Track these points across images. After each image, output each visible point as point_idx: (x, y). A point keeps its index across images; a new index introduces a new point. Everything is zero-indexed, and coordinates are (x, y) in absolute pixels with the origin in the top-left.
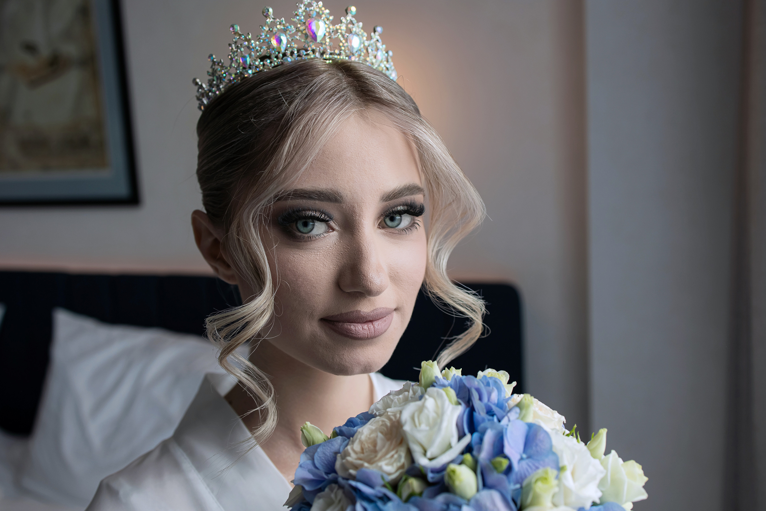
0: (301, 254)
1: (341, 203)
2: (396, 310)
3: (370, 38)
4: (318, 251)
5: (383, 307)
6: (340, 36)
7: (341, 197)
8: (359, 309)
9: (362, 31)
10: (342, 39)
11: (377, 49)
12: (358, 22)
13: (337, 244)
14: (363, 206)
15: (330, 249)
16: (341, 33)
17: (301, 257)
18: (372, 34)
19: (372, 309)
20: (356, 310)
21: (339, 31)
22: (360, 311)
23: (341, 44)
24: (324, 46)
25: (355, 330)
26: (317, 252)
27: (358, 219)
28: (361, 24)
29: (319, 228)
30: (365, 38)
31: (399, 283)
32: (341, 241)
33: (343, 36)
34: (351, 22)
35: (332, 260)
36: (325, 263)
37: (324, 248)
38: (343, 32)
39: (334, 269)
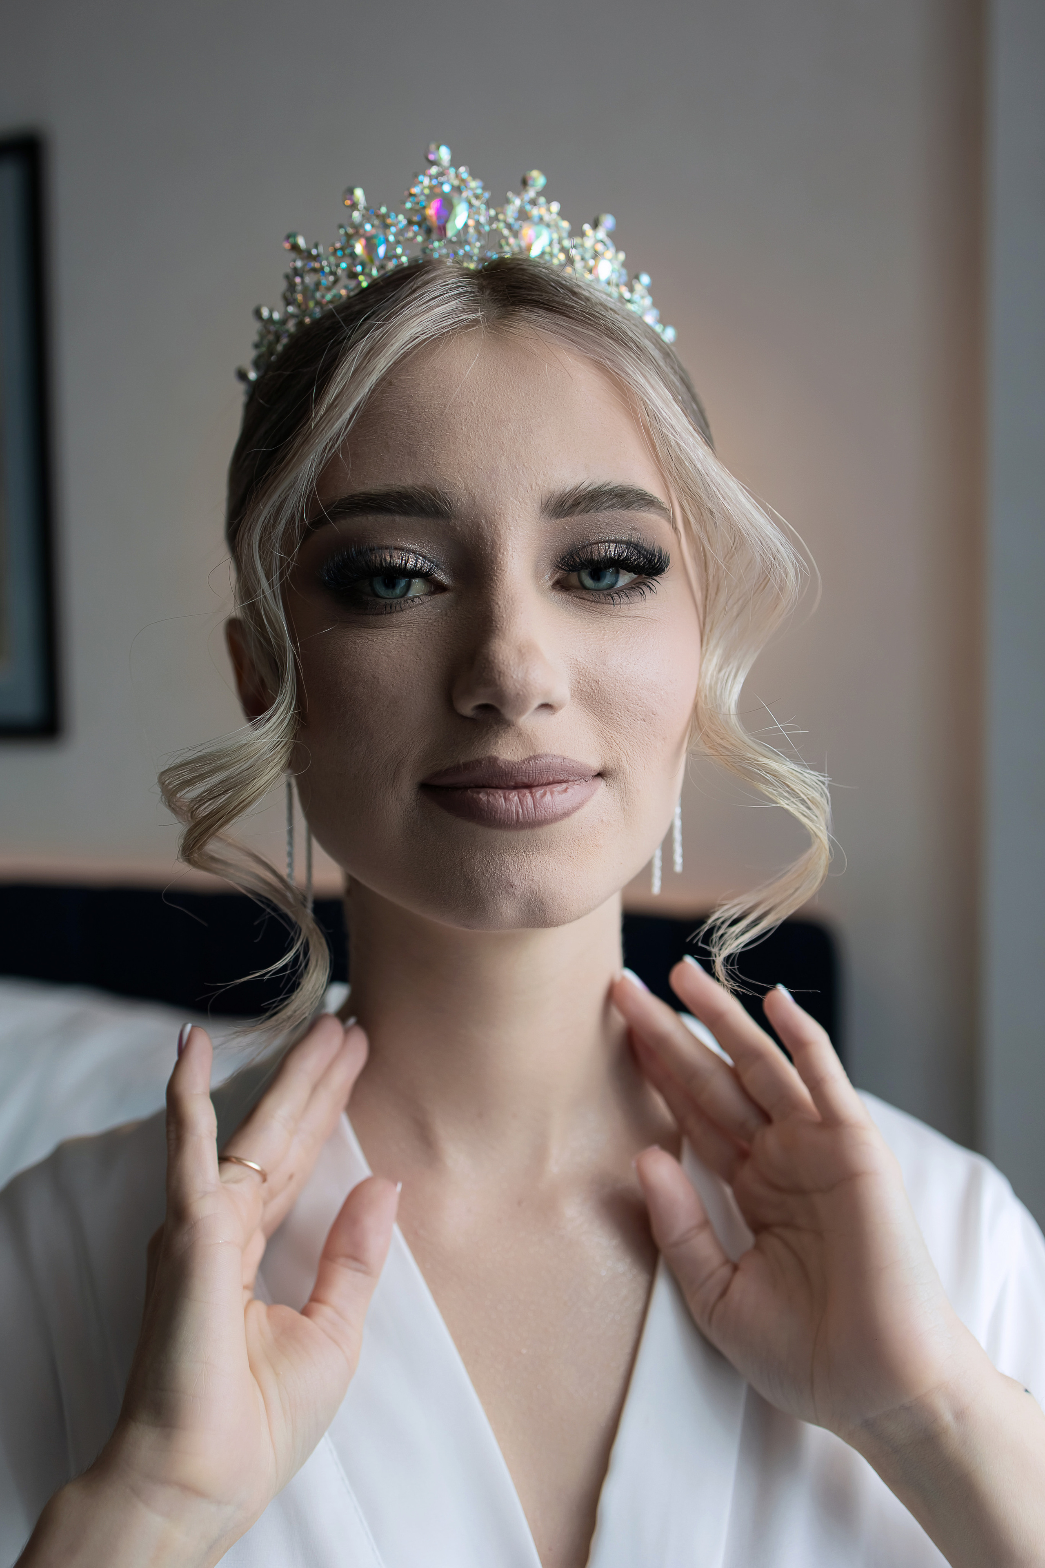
0: (369, 637)
1: (449, 517)
2: (600, 775)
3: (576, 232)
4: (409, 630)
5: (555, 753)
6: (501, 225)
7: (445, 502)
8: (496, 755)
9: (558, 219)
10: (506, 232)
11: (596, 255)
12: (549, 202)
13: (449, 613)
14: (500, 524)
15: (435, 624)
16: (505, 222)
17: (370, 642)
18: (587, 227)
19: (525, 756)
20: (489, 757)
21: (502, 218)
22: (496, 759)
25: (488, 801)
26: (404, 631)
27: (491, 553)
28: (555, 207)
29: (418, 586)
30: (565, 234)
31: (603, 710)
32: (459, 608)
33: (509, 226)
34: (533, 202)
35: (436, 646)
37: (422, 625)
38: (511, 220)
39: (440, 665)
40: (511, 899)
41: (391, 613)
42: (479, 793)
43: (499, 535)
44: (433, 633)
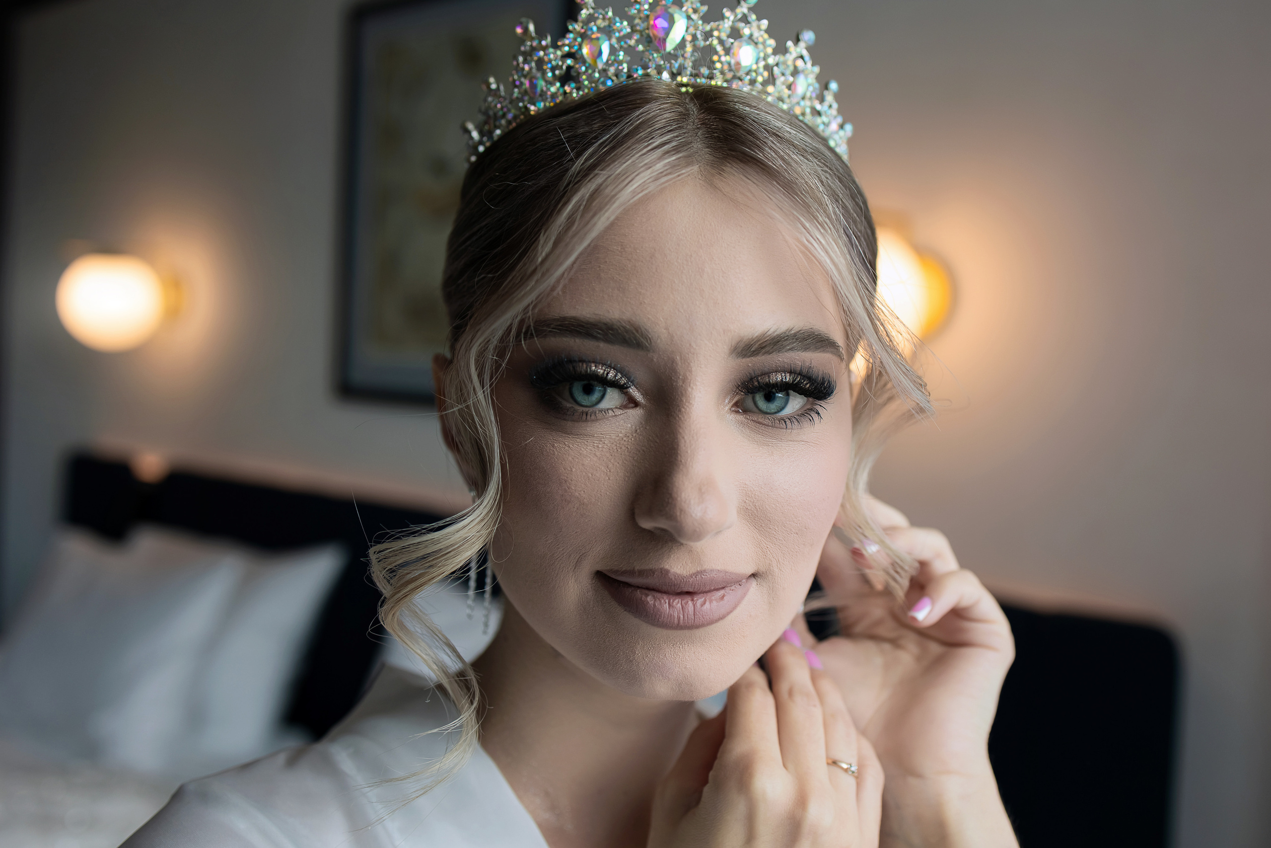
0: (566, 443)
1: (649, 351)
2: (754, 575)
3: (781, 50)
4: (601, 441)
5: (719, 568)
6: (715, 42)
7: (647, 338)
8: (667, 567)
9: (766, 36)
10: (719, 48)
11: (796, 72)
12: (759, 19)
13: (638, 431)
14: (693, 361)
15: (625, 439)
16: (719, 38)
17: (567, 448)
18: (790, 44)
19: (693, 571)
20: (661, 569)
21: (716, 33)
22: (667, 571)
23: (715, 58)
24: (680, 60)
25: (654, 605)
26: (597, 442)
27: (682, 386)
28: (765, 23)
29: (612, 398)
30: (769, 51)
31: (763, 525)
32: (648, 428)
33: (721, 42)
34: (745, 19)
35: (625, 461)
36: (610, 466)
37: (613, 437)
38: (724, 36)
39: (627, 479)
40: (666, 680)
41: (586, 420)
42: (647, 595)
43: (691, 371)
44: (623, 448)
